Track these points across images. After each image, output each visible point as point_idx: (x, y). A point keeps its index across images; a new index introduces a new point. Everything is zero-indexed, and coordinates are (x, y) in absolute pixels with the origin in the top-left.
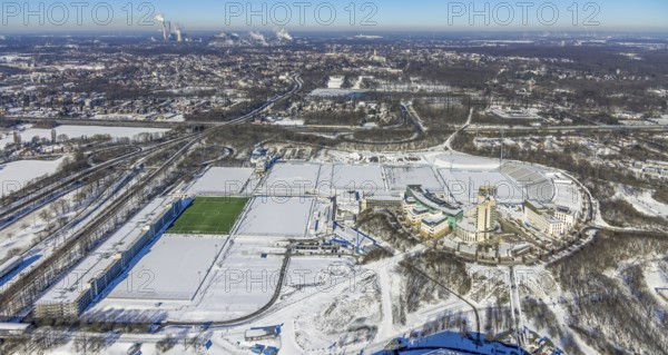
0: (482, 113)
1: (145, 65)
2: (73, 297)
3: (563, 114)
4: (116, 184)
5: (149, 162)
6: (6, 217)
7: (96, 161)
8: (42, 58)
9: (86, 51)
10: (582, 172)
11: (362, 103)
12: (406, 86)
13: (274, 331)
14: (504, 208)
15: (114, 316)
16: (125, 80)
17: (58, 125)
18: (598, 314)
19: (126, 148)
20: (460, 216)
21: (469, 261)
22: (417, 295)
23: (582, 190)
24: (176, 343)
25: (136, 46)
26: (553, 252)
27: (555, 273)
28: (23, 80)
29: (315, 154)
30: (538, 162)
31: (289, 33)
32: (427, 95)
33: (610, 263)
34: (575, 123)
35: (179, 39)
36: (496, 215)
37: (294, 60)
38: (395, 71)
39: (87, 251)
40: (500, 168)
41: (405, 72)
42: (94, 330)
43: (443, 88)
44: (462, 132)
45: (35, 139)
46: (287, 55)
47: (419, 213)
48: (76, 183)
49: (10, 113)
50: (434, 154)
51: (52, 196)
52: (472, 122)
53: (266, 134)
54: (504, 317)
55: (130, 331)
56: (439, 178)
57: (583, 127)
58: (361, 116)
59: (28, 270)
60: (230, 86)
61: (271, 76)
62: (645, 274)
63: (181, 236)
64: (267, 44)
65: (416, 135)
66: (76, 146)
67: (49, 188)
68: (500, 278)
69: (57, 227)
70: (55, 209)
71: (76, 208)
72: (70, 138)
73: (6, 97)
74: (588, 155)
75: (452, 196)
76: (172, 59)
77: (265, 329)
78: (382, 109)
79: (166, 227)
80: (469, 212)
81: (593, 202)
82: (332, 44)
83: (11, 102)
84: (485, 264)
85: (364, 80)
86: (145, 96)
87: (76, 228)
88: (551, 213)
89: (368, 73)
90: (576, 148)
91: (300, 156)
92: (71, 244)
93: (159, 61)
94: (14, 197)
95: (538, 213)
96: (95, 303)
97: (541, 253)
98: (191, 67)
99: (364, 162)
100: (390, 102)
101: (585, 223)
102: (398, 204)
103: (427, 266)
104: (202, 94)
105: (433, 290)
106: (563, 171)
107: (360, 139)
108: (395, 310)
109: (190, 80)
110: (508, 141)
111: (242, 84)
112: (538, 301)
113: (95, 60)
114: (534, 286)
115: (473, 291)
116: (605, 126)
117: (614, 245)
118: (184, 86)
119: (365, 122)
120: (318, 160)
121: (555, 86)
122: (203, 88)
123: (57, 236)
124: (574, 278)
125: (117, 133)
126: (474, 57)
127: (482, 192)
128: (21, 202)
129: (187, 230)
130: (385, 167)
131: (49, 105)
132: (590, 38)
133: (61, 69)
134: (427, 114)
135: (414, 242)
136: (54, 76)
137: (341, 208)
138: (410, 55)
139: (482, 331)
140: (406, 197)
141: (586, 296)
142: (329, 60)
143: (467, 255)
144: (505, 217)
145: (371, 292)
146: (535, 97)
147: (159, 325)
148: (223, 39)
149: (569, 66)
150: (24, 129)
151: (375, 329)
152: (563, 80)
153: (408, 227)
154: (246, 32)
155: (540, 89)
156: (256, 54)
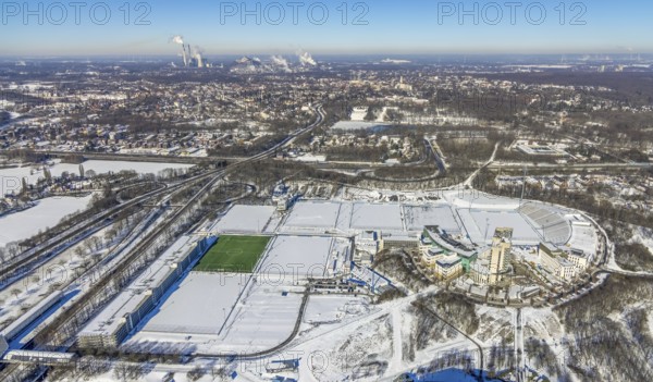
0: (507, 149)
1: (167, 94)
2: (111, 329)
3: (592, 150)
4: (145, 221)
5: (175, 199)
6: (44, 253)
7: (125, 198)
8: (64, 86)
9: (106, 78)
10: (602, 213)
11: (385, 138)
12: (431, 118)
13: (293, 365)
14: (518, 250)
15: (149, 347)
16: (147, 112)
17: (85, 160)
18: (597, 355)
19: (151, 185)
20: (474, 258)
21: (479, 303)
22: (427, 333)
23: (599, 233)
24: (205, 373)
25: (157, 73)
26: (561, 295)
27: (560, 316)
28: (47, 112)
29: (335, 192)
30: (559, 203)
31: (313, 58)
32: (452, 128)
33: (617, 307)
34: (603, 160)
35: (200, 65)
36: (510, 257)
37: (317, 89)
38: (421, 101)
39: (122, 286)
40: (520, 208)
41: (431, 102)
42: (132, 360)
43: (469, 121)
44: (484, 170)
45: (64, 174)
46: (310, 82)
47: (434, 254)
48: (106, 220)
49: (38, 147)
50: (456, 192)
51: (85, 233)
52: (496, 159)
53: (288, 171)
54: (507, 356)
55: (164, 361)
56: (457, 218)
57: (610, 164)
58: (383, 152)
59: (68, 304)
60: (253, 118)
61: (293, 107)
62: (649, 317)
63: (207, 274)
64: (290, 71)
65: (437, 173)
66: (104, 182)
67: (82, 225)
68: (507, 319)
69: (92, 263)
70: (89, 246)
71: (108, 245)
72: (98, 173)
73: (32, 130)
74: (611, 195)
75: (468, 237)
76: (193, 88)
77: (285, 362)
78: (405, 144)
79: (192, 264)
80: (483, 254)
81: (609, 244)
82: (357, 70)
83: (38, 135)
84: (494, 305)
85: (389, 112)
86: (168, 129)
87: (110, 265)
88: (564, 255)
89: (393, 104)
90: (600, 188)
91: (321, 194)
92: (105, 281)
93: (180, 90)
94: (50, 234)
95: (552, 256)
96: (131, 336)
97: (550, 297)
98: (213, 97)
99: (384, 201)
100: (413, 136)
101: (598, 266)
102: (415, 245)
103: (438, 307)
104: (224, 127)
105: (442, 329)
106: (583, 212)
107: (382, 176)
108: (405, 347)
109: (213, 112)
110: (531, 180)
111: (264, 115)
112: (541, 342)
113: (116, 89)
114: (539, 328)
115: (480, 331)
116: (633, 163)
117: (623, 289)
118: (206, 117)
119: (387, 158)
120: (338, 199)
121: (587, 118)
122: (225, 120)
123: (93, 272)
124: (579, 321)
125: (143, 169)
126: (506, 85)
127: (498, 234)
128: (58, 238)
129: (212, 268)
130: (405, 206)
131: (75, 138)
132: (634, 62)
133: (84, 99)
134: (451, 150)
135: (427, 283)
136: (77, 107)
137: (359, 249)
138: (438, 83)
139: (485, 369)
140: (423, 237)
141: (588, 338)
142: (353, 89)
143: (478, 296)
144: (518, 259)
145: (383, 329)
146: (565, 131)
147: (189, 356)
148: (245, 65)
149: (606, 95)
150: (53, 164)
151: (385, 364)
152: (597, 111)
153: (423, 268)
154: (268, 56)
155: (571, 122)
156: (278, 81)
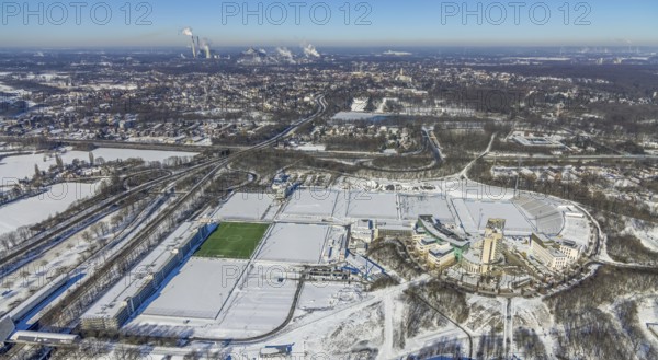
0: (504, 140)
1: (176, 84)
2: (113, 313)
3: (588, 142)
4: (150, 208)
5: (179, 187)
6: (53, 237)
7: (131, 185)
8: (79, 77)
9: (119, 69)
10: (594, 204)
11: (383, 128)
12: (430, 109)
13: (285, 350)
14: (511, 240)
15: (148, 331)
16: (156, 101)
17: (96, 147)
18: (585, 346)
19: (158, 172)
20: (466, 248)
21: (470, 292)
22: (418, 321)
23: (591, 224)
24: (201, 356)
25: (167, 64)
26: (552, 286)
27: (550, 306)
28: (62, 101)
29: (334, 181)
30: (553, 194)
31: (317, 50)
32: (450, 119)
33: (607, 298)
34: (598, 152)
35: (208, 56)
36: (502, 247)
37: (320, 80)
38: (420, 92)
39: (125, 271)
40: (514, 198)
41: (430, 93)
42: (131, 343)
43: (468, 112)
44: (480, 160)
45: (75, 161)
46: (314, 73)
47: (427, 243)
48: (114, 206)
49: (52, 135)
50: (449, 183)
51: (93, 218)
52: (492, 150)
53: (288, 160)
54: (496, 345)
55: (162, 344)
56: (452, 208)
57: (606, 156)
58: (381, 142)
59: (73, 287)
60: (257, 109)
61: (296, 98)
62: (640, 309)
63: (206, 259)
64: (294, 62)
65: (434, 163)
66: (112, 169)
67: (90, 210)
68: (497, 309)
69: (98, 247)
70: (96, 231)
71: (114, 230)
72: (107, 160)
73: (47, 118)
74: (605, 187)
75: (462, 226)
76: (201, 78)
77: (277, 347)
78: (403, 135)
79: (193, 250)
80: (475, 244)
81: (602, 235)
82: (359, 62)
83: (52, 123)
84: (485, 295)
85: (388, 103)
86: (176, 118)
87: (114, 250)
88: (556, 246)
89: (392, 95)
90: (595, 179)
91: (319, 182)
92: (110, 264)
93: (188, 80)
94: (59, 218)
95: (543, 246)
96: (132, 319)
97: (541, 286)
98: (219, 88)
99: (381, 190)
100: (412, 127)
101: (589, 257)
102: (408, 234)
103: (430, 295)
104: (229, 117)
105: (433, 317)
106: (576, 204)
107: (379, 166)
108: (395, 335)
109: (218, 102)
110: (526, 171)
111: (268, 106)
112: (530, 332)
113: (127, 79)
114: (529, 317)
115: (470, 320)
116: (628, 155)
117: (613, 280)
118: (212, 107)
119: (385, 148)
120: (336, 188)
121: (583, 111)
122: (230, 110)
123: (98, 256)
124: (569, 312)
125: (149, 157)
126: (504, 77)
127: (490, 224)
128: (67, 223)
129: (212, 254)
130: (400, 195)
131: (87, 126)
132: (632, 55)
133: (97, 88)
134: (447, 140)
135: (420, 271)
136: (90, 97)
137: (354, 237)
138: (437, 74)
139: (474, 357)
140: (417, 226)
141: (577, 328)
142: (354, 80)
143: (468, 285)
144: (511, 249)
145: (375, 317)
146: (561, 123)
147: (186, 340)
148: (251, 56)
149: (603, 88)
150: (65, 152)
151: (376, 351)
152: (594, 103)
153: (416, 257)
154: (274, 48)
155: (568, 114)
156: (283, 72)
